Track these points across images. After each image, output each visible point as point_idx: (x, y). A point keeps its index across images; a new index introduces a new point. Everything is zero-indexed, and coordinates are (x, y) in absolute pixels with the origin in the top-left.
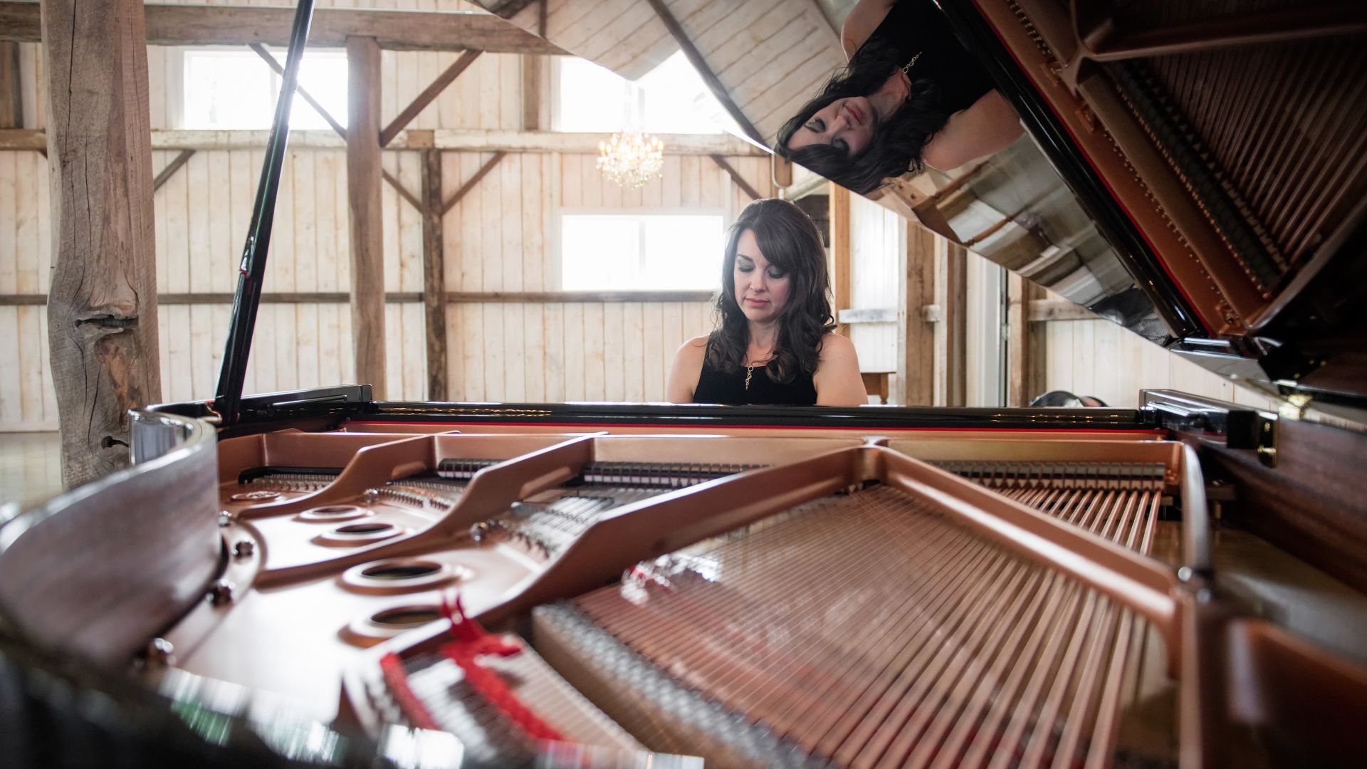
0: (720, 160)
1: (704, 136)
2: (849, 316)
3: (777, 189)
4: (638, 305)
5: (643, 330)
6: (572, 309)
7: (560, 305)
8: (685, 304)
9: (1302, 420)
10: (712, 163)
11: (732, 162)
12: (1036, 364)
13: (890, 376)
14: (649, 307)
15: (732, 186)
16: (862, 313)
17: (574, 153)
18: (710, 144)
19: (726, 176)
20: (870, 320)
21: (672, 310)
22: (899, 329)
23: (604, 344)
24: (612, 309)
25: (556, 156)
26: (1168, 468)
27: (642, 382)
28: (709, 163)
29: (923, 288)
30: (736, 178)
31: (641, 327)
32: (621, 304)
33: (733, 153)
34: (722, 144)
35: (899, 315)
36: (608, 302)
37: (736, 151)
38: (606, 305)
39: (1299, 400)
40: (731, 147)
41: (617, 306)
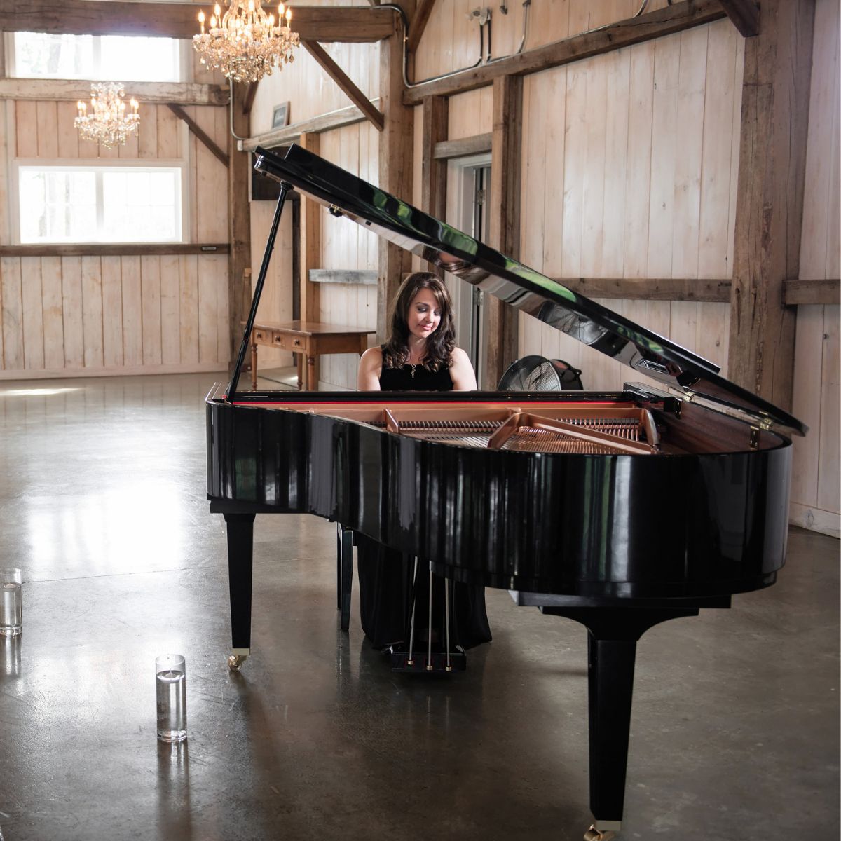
0: (177, 109)
1: (162, 84)
2: (322, 276)
3: (236, 140)
4: (97, 258)
5: (101, 284)
6: (30, 263)
7: (17, 259)
8: (144, 257)
9: (691, 402)
10: (170, 112)
11: (190, 111)
12: (510, 330)
13: (369, 335)
14: (107, 260)
15: (190, 136)
16: (336, 274)
17: (29, 100)
18: (168, 93)
19: (184, 126)
20: (345, 282)
21: (130, 263)
22: (379, 293)
23: (63, 298)
24: (70, 263)
25: (10, 104)
26: (640, 420)
27: (101, 337)
28: (166, 112)
29: (402, 256)
30: (195, 129)
31: (99, 281)
32: (80, 257)
33: (191, 102)
34: (180, 93)
35: (379, 279)
36: (65, 255)
37: (194, 100)
38: (64, 258)
39: (690, 394)
40: (189, 97)
41: (75, 259)
